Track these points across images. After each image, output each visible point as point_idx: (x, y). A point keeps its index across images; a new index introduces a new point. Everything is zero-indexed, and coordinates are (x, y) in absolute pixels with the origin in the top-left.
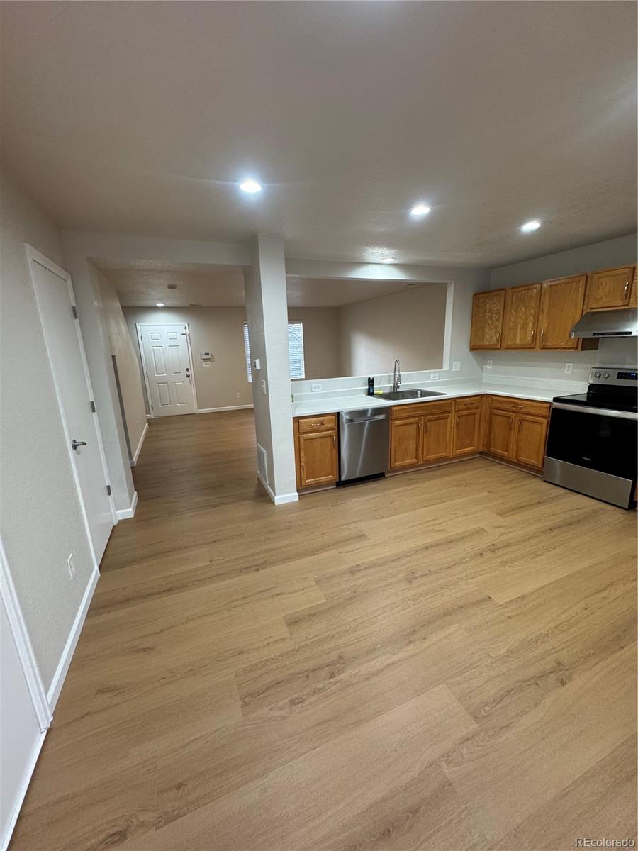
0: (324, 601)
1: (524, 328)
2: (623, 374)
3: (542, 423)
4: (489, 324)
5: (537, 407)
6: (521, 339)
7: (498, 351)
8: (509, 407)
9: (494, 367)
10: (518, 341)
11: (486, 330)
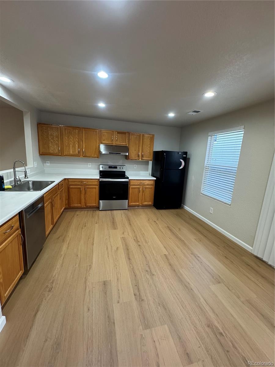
0: (166, 326)
1: (74, 146)
2: (110, 167)
3: (96, 188)
4: (52, 142)
5: (93, 182)
6: (73, 152)
7: (59, 157)
8: (79, 184)
9: (51, 164)
10: (71, 152)
11: (50, 145)
